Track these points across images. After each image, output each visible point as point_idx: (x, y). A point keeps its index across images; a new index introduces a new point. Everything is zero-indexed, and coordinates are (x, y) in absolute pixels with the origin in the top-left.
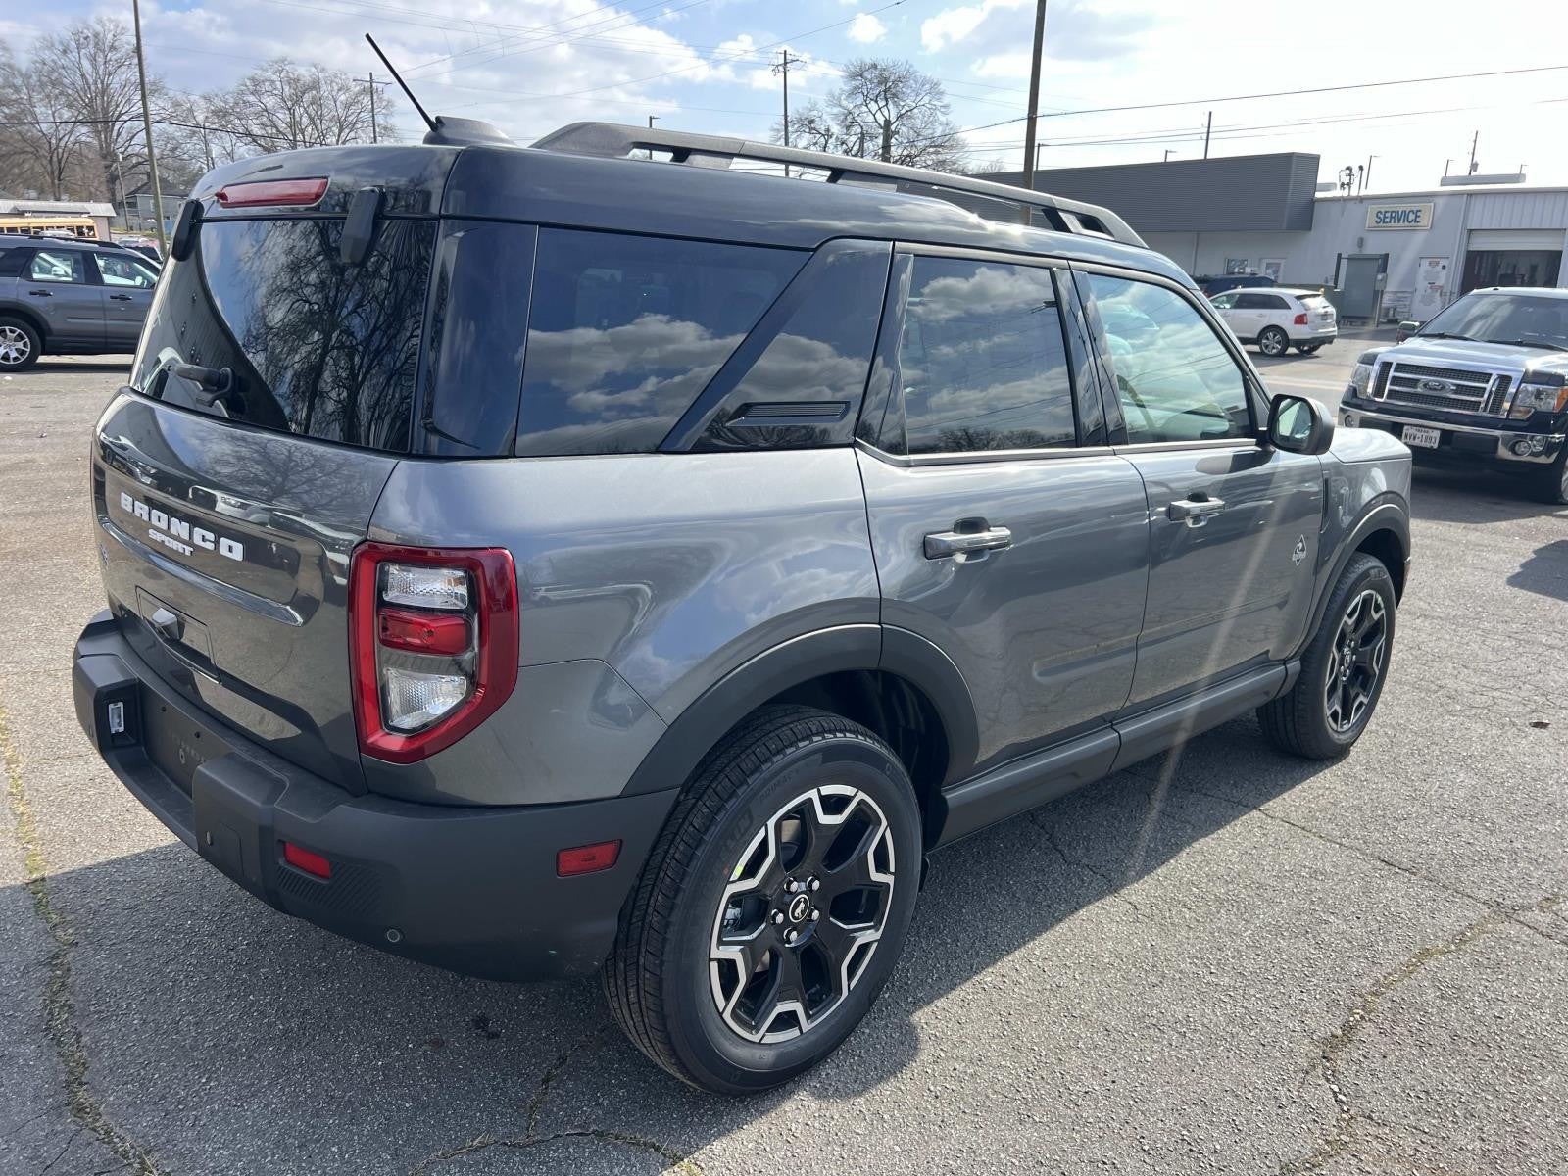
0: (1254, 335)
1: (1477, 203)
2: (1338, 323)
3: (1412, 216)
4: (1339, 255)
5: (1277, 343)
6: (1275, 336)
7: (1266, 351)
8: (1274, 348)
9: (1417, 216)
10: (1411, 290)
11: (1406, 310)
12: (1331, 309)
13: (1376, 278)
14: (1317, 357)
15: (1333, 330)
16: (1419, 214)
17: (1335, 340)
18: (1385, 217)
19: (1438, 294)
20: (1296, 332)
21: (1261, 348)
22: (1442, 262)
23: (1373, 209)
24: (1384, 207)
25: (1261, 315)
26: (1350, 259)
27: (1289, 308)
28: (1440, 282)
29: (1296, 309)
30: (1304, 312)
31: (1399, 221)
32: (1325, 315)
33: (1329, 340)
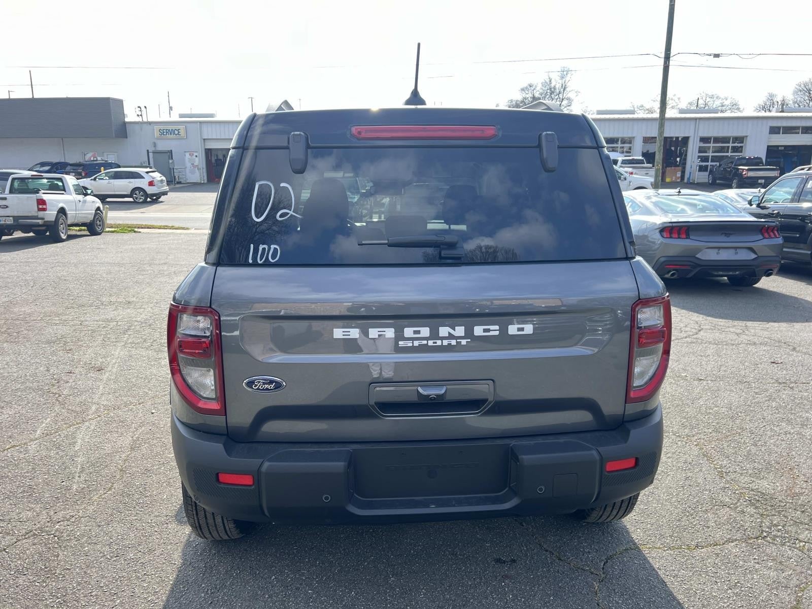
0: (129, 193)
1: (204, 127)
2: (168, 185)
3: (176, 132)
4: (148, 151)
5: (142, 196)
6: (140, 193)
7: (137, 201)
8: (140, 199)
9: (179, 132)
10: (183, 167)
11: (184, 177)
12: (164, 178)
13: (169, 162)
14: (162, 202)
15: (166, 188)
16: (179, 131)
17: (169, 193)
18: (164, 132)
19: (197, 169)
20: (150, 190)
21: (134, 199)
22: (195, 154)
23: (157, 128)
24: (162, 127)
25: (130, 182)
26: (153, 153)
27: (144, 178)
28: (196, 164)
29: (147, 179)
30: (152, 180)
31: (171, 134)
32: (162, 181)
33: (165, 193)
